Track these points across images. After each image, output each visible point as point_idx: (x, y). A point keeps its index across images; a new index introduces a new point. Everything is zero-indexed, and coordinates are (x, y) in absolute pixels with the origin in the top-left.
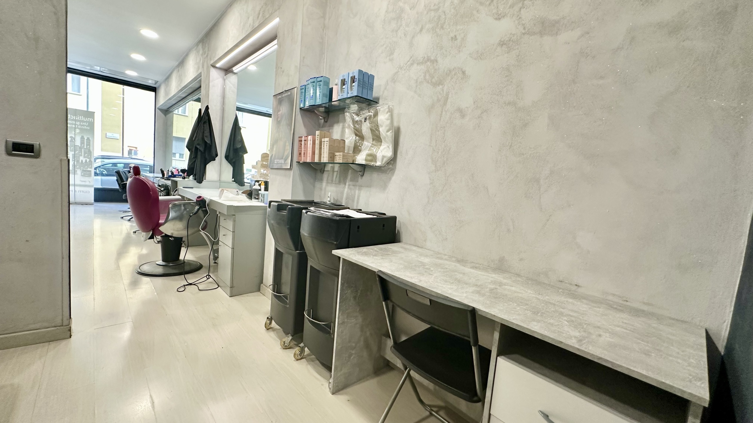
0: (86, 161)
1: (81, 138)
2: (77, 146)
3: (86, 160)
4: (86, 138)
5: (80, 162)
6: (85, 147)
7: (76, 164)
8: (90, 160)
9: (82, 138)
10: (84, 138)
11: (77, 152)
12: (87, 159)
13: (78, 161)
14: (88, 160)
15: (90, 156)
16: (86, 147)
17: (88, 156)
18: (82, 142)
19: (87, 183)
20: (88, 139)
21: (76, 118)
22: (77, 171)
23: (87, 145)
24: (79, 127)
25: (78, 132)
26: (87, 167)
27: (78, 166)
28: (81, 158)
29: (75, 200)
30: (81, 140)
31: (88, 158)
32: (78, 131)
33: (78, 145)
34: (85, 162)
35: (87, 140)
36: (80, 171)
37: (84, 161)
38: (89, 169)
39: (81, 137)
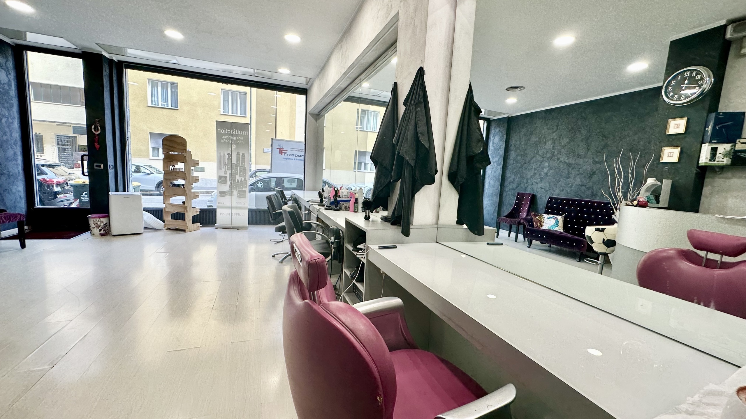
1: (237, 154)
2: (233, 163)
3: (241, 179)
4: (241, 155)
5: (236, 181)
6: (241, 165)
7: (233, 184)
8: (245, 179)
9: (238, 154)
10: (240, 155)
11: (234, 170)
12: (242, 177)
13: (234, 181)
14: (243, 179)
15: (244, 175)
16: (242, 164)
18: (238, 160)
19: (242, 205)
20: (243, 154)
21: (232, 133)
22: (233, 191)
23: (242, 163)
24: (236, 142)
25: (234, 148)
26: (242, 187)
27: (234, 187)
28: (238, 177)
29: (231, 225)
30: (237, 157)
32: (234, 146)
33: (234, 162)
35: (242, 156)
36: (236, 191)
37: (240, 181)
38: (244, 189)
39: (237, 153)
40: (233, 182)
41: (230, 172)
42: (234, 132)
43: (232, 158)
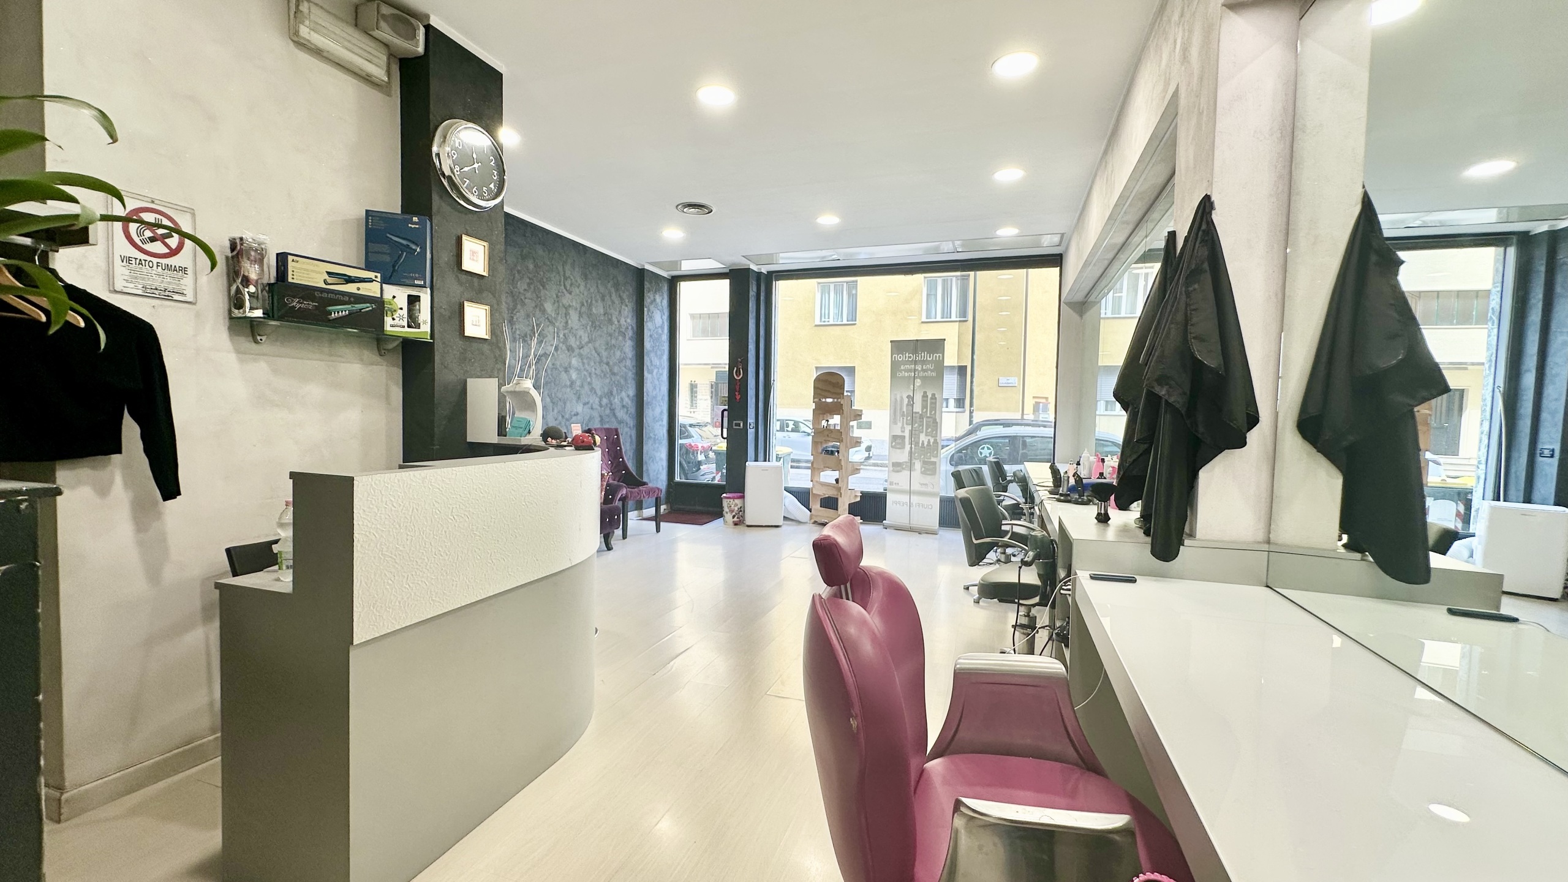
0: (929, 441)
1: (923, 396)
2: (916, 413)
4: (930, 396)
5: (920, 445)
6: (928, 415)
7: (915, 449)
8: (934, 440)
9: (925, 396)
10: (927, 396)
11: (916, 425)
12: (930, 438)
13: (917, 444)
14: (932, 441)
15: (934, 432)
16: (930, 414)
17: (932, 431)
18: (924, 406)
19: (929, 489)
20: (933, 395)
21: (916, 358)
22: (914, 463)
23: (931, 412)
24: (921, 374)
25: (918, 384)
26: (930, 456)
27: (916, 455)
28: (923, 438)
29: (910, 524)
30: (923, 401)
31: (932, 437)
32: (918, 382)
33: (917, 411)
34: (927, 445)
35: (931, 398)
36: (920, 463)
37: (926, 443)
38: (933, 459)
39: (922, 394)
40: (915, 446)
41: (910, 427)
42: (918, 356)
43: (913, 403)
